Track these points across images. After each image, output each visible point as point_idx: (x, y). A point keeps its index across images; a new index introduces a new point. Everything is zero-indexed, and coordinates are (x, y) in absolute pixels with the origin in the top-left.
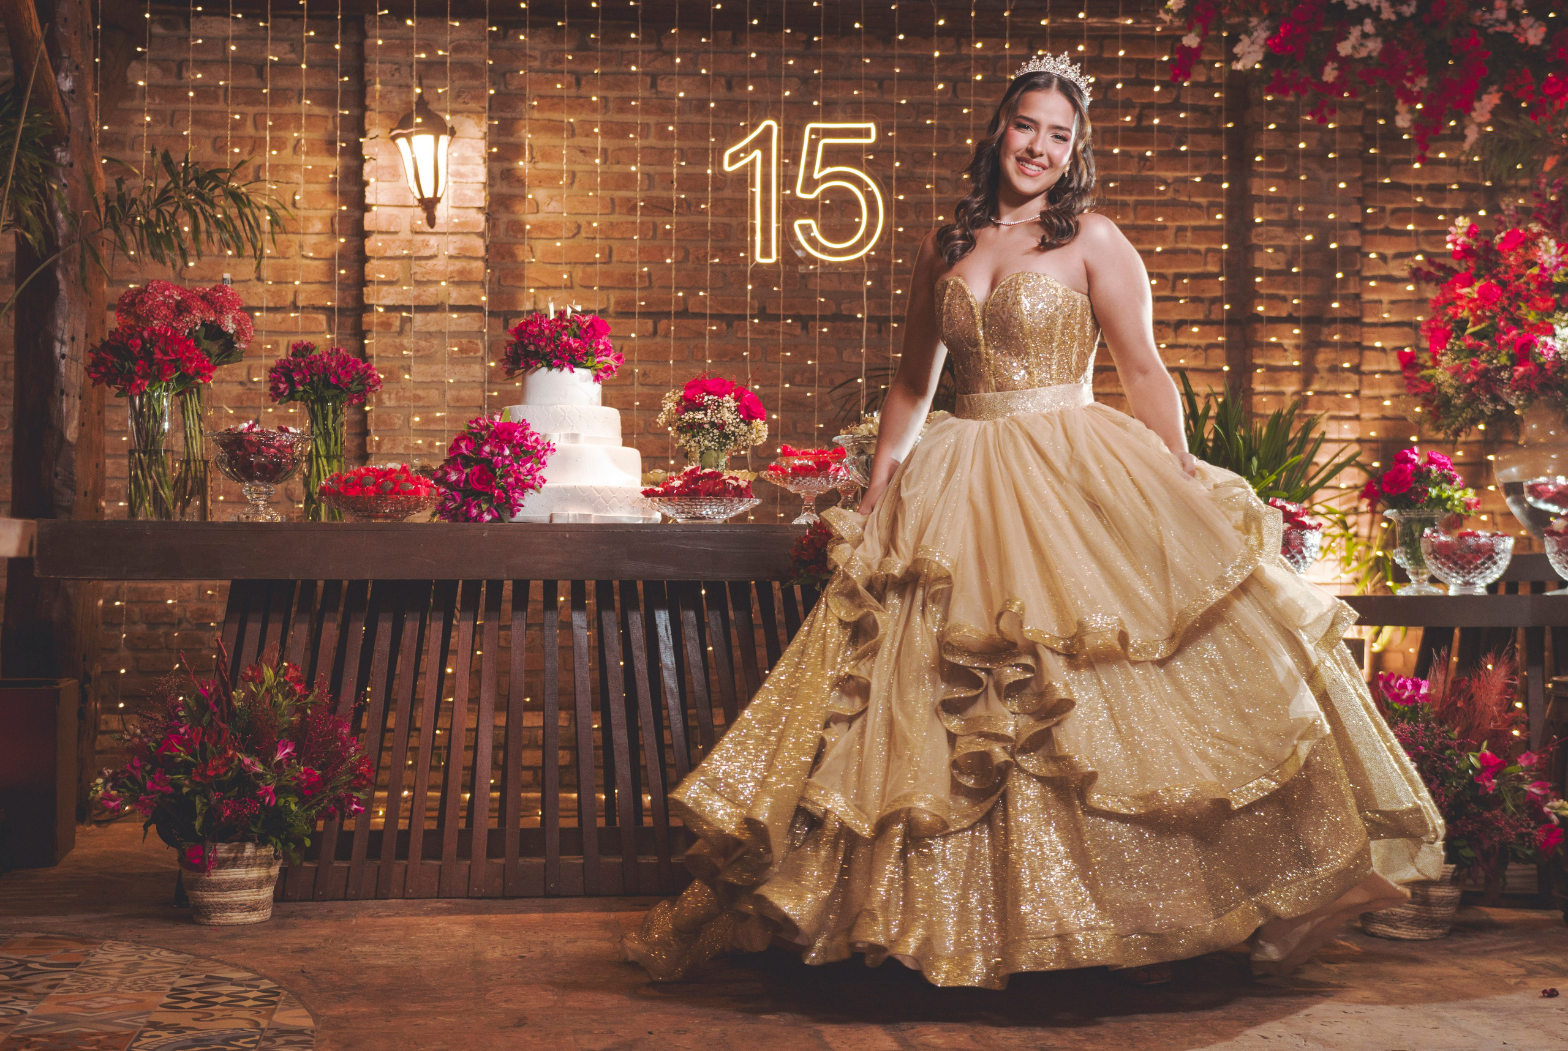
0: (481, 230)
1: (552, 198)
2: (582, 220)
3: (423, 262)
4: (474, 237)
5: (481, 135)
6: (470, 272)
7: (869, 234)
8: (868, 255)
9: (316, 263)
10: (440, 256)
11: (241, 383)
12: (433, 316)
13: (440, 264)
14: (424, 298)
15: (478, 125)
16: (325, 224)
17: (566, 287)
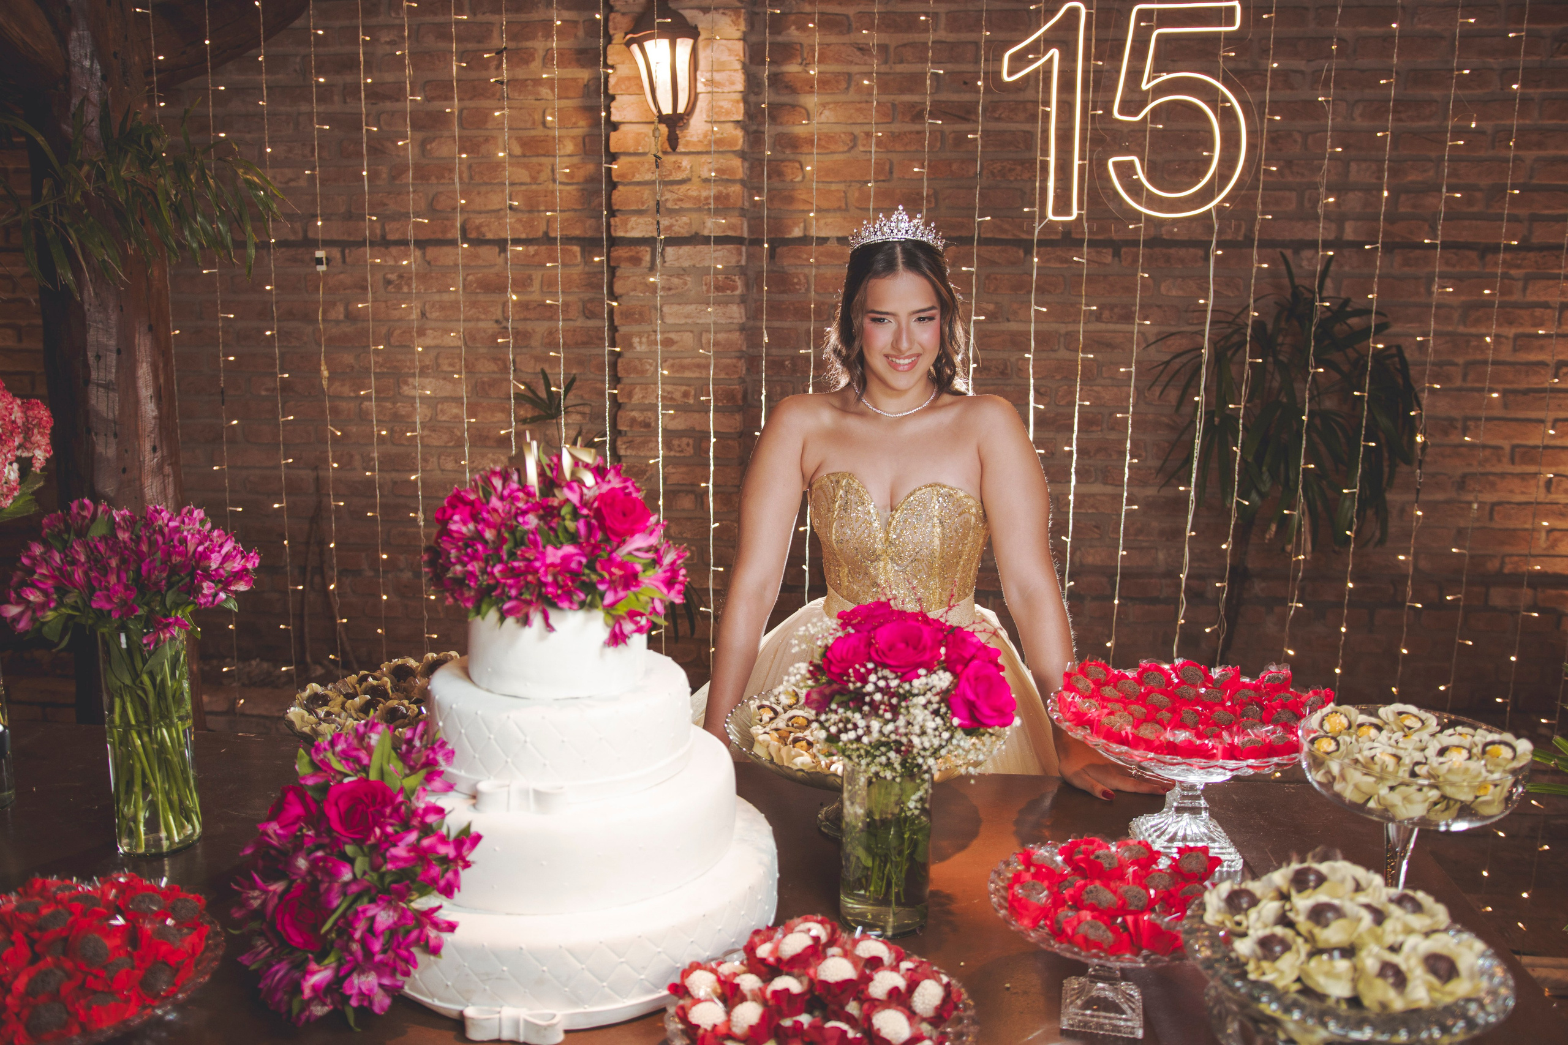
0: (738, 148)
1: (824, 105)
2: (857, 130)
3: (675, 187)
4: (731, 156)
5: (739, 35)
6: (727, 197)
7: (1223, 176)
8: (1219, 208)
9: (569, 188)
10: (695, 179)
11: (497, 321)
12: (685, 250)
13: (693, 190)
14: (676, 228)
15: (735, 23)
16: (576, 145)
17: (839, 209)
